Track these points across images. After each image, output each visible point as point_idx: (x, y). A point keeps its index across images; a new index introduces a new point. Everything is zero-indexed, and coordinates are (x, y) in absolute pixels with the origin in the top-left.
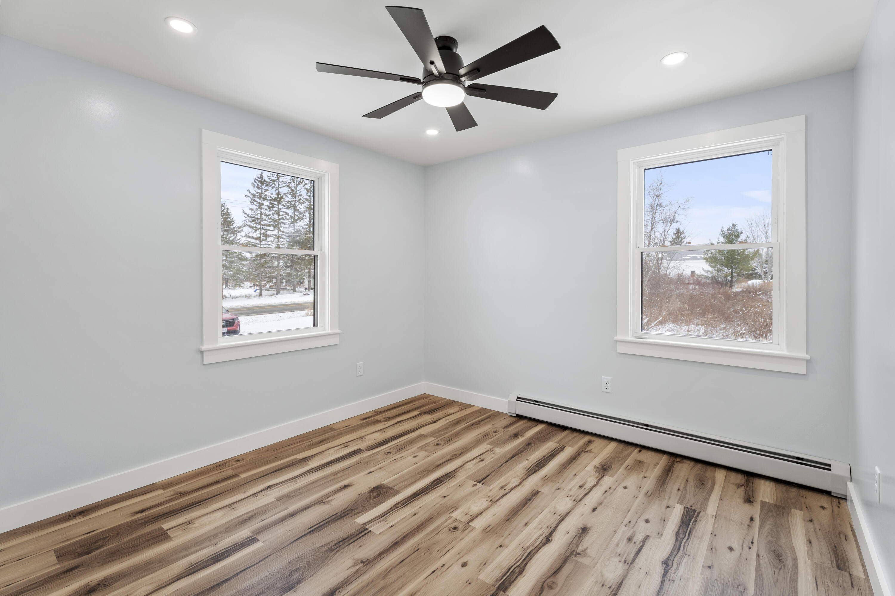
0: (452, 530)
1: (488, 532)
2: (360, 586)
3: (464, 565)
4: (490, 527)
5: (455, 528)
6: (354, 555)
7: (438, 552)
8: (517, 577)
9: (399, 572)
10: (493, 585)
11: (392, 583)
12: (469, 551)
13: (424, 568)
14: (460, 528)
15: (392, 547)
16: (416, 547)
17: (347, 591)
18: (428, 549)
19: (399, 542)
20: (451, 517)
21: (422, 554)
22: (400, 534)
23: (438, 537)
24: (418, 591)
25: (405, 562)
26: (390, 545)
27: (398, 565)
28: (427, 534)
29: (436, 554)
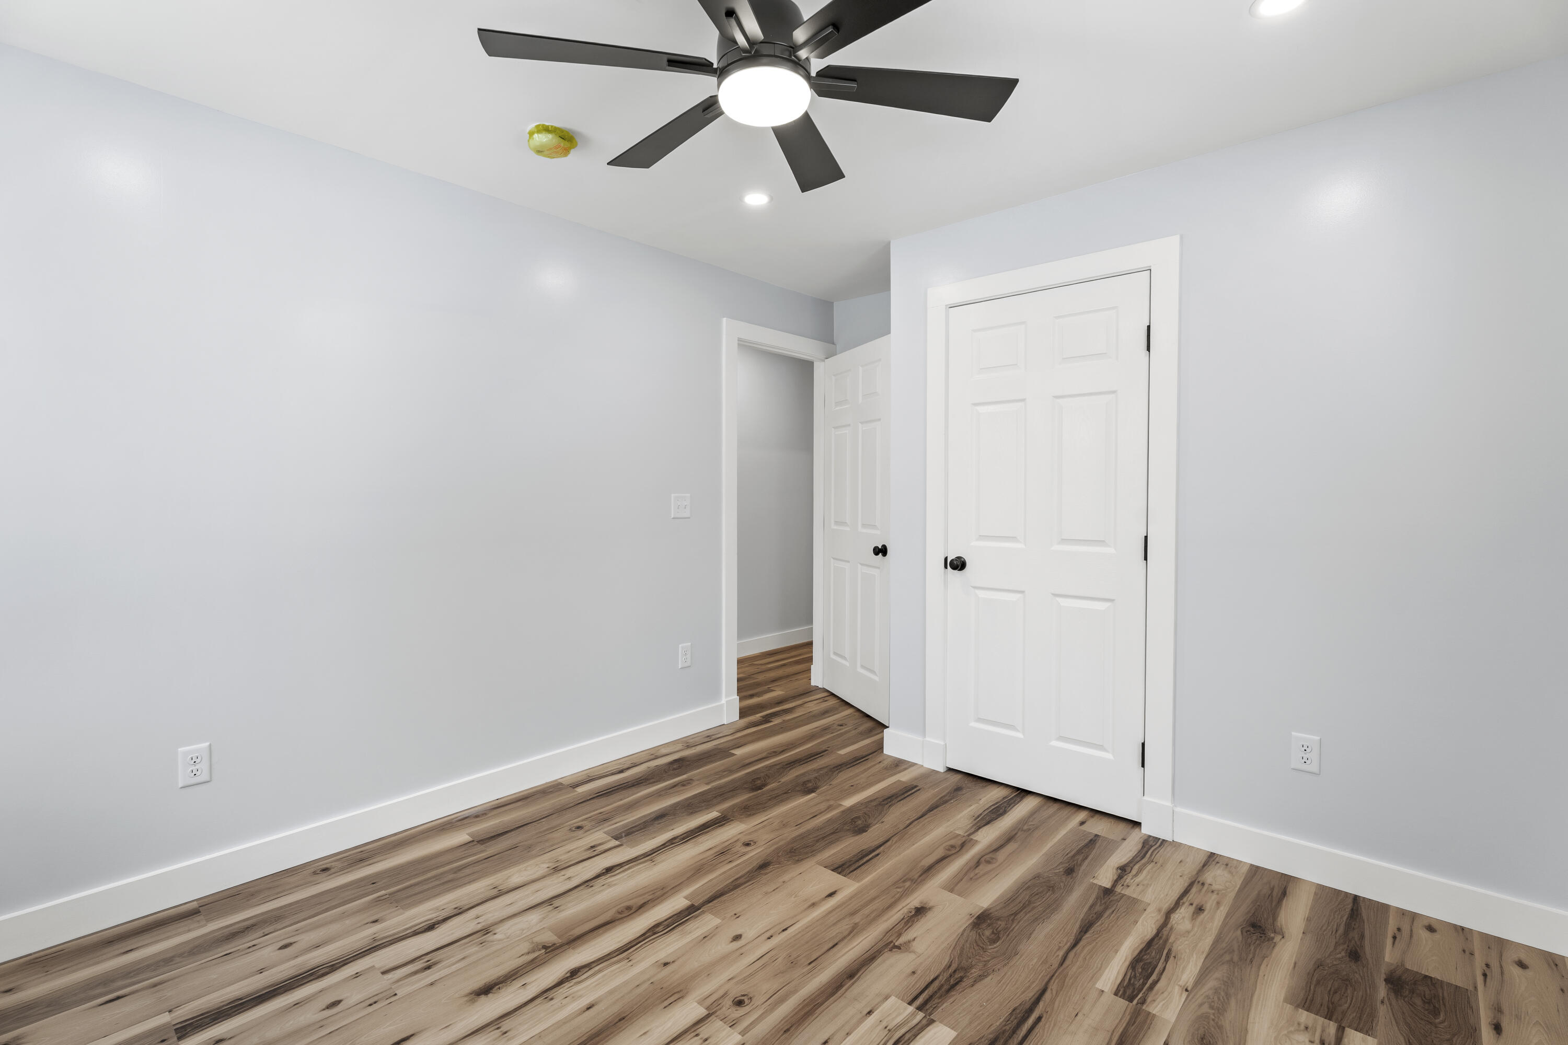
0: (745, 998)
1: (675, 993)
2: (885, 918)
3: (737, 938)
4: (666, 1003)
5: (739, 1003)
6: (916, 958)
7: (776, 958)
8: (666, 920)
9: (837, 932)
10: (703, 912)
11: (844, 918)
12: (724, 959)
13: (800, 935)
14: (730, 1003)
15: (858, 970)
16: (814, 968)
17: (901, 912)
18: (793, 963)
19: (847, 978)
20: (743, 1033)
21: (804, 955)
22: (848, 994)
23: (775, 985)
24: (806, 909)
25: (831, 945)
26: (861, 972)
27: (840, 941)
28: (795, 991)
29: (779, 955)
